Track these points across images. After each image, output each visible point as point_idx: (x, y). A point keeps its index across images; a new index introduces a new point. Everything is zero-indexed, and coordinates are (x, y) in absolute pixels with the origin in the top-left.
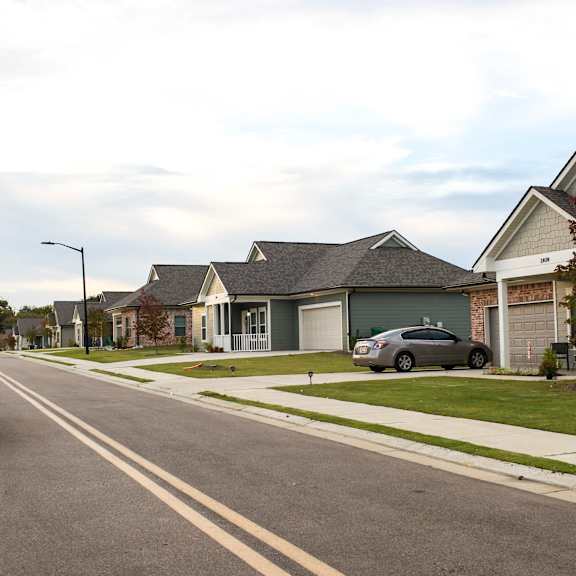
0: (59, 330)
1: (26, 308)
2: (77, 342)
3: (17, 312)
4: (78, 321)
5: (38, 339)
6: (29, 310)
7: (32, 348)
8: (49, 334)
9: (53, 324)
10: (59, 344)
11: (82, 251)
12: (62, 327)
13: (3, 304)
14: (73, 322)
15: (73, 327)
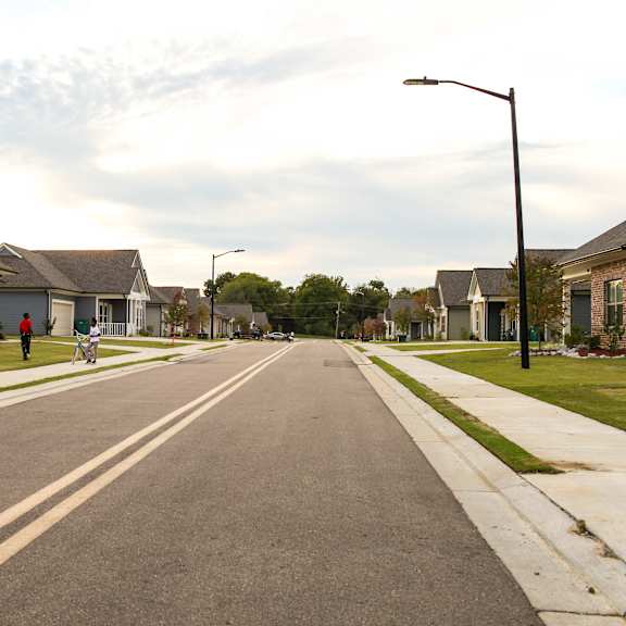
0: (444, 314)
1: (404, 290)
2: (475, 332)
3: (394, 294)
4: (477, 298)
5: (416, 326)
6: (408, 292)
7: (402, 339)
8: (429, 319)
9: (437, 304)
10: (445, 335)
11: (510, 98)
12: (450, 308)
13: (379, 285)
14: (469, 299)
15: (468, 308)
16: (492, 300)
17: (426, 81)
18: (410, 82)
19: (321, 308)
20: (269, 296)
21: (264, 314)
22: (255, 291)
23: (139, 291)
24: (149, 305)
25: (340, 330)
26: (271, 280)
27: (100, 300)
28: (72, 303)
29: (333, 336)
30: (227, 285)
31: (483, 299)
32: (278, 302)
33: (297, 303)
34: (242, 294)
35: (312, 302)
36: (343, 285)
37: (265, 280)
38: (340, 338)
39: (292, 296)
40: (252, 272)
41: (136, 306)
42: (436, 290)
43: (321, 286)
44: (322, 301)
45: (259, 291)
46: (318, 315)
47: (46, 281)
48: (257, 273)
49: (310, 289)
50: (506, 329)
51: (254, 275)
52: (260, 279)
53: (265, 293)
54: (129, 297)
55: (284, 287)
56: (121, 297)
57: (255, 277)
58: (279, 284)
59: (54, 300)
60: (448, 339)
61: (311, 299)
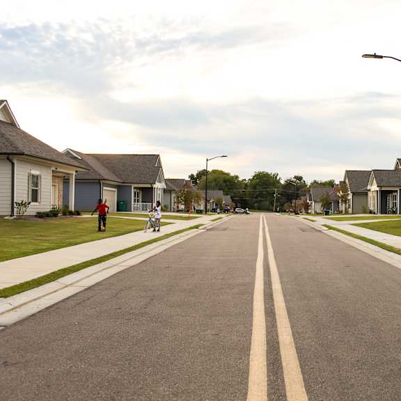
0: (350, 197)
1: (315, 182)
2: (372, 208)
3: (309, 184)
4: (374, 187)
6: (317, 183)
7: (327, 213)
10: (350, 210)
12: (353, 194)
13: (300, 178)
14: (368, 188)
15: (367, 194)
16: (383, 189)
17: (375, 56)
18: (366, 56)
19: (265, 193)
20: (231, 185)
21: (229, 197)
22: (221, 181)
23: (160, 182)
24: (165, 191)
25: (277, 207)
26: (232, 174)
27: (134, 188)
28: (116, 190)
29: (272, 211)
30: (204, 178)
31: (378, 189)
32: (237, 189)
33: (249, 189)
34: (214, 184)
35: (259, 189)
36: (278, 178)
37: (228, 174)
38: (276, 212)
39: (246, 185)
40: (219, 169)
41: (158, 192)
42: (344, 182)
43: (265, 179)
44: (265, 188)
45: (225, 181)
46: (262, 197)
47: (100, 175)
48: (223, 170)
49: (258, 180)
50: (391, 207)
51: (221, 171)
52: (225, 174)
53: (228, 183)
54: (155, 186)
55: (240, 179)
56: (149, 186)
57: (222, 173)
58: (237, 177)
59: (104, 188)
60: (353, 213)
61: (258, 187)
